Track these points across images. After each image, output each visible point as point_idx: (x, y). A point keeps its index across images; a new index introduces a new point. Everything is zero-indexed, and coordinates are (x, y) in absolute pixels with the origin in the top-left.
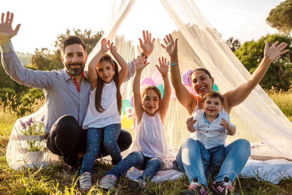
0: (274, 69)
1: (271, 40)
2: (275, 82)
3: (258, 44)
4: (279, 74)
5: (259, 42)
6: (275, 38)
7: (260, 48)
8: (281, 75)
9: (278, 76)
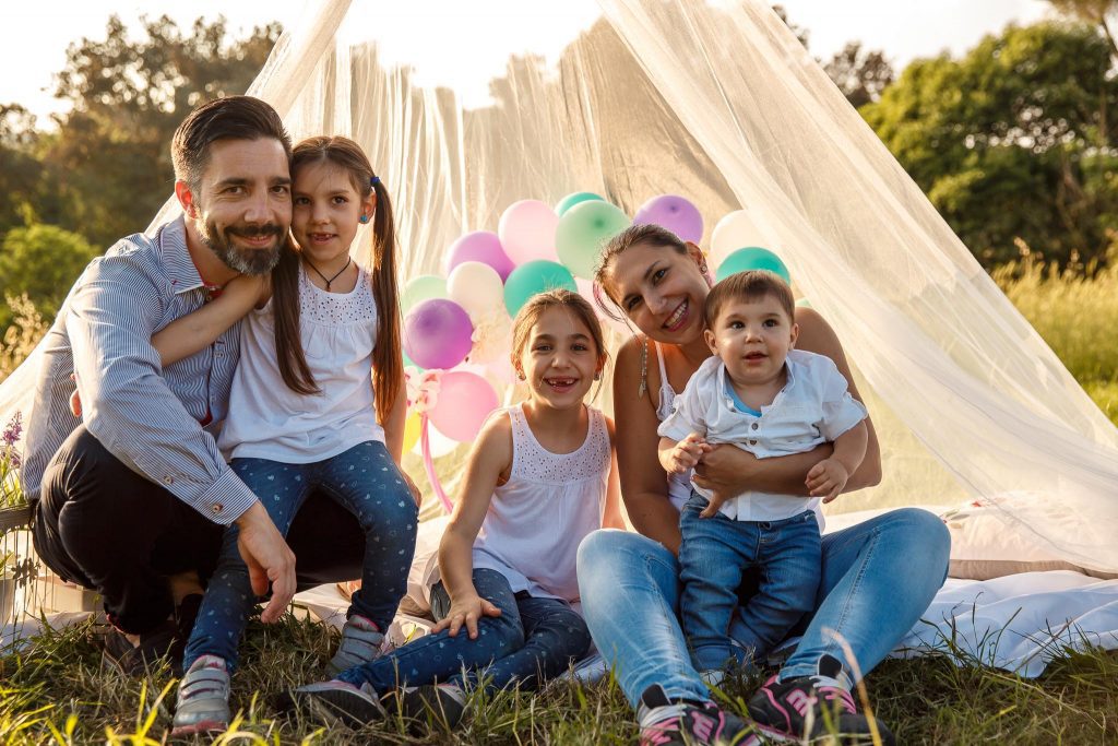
0: (1040, 178)
1: (1027, 51)
2: (1044, 234)
3: (968, 71)
4: (1060, 202)
5: (973, 61)
6: (1040, 43)
7: (975, 87)
8: (1067, 203)
9: (1055, 211)
